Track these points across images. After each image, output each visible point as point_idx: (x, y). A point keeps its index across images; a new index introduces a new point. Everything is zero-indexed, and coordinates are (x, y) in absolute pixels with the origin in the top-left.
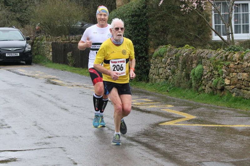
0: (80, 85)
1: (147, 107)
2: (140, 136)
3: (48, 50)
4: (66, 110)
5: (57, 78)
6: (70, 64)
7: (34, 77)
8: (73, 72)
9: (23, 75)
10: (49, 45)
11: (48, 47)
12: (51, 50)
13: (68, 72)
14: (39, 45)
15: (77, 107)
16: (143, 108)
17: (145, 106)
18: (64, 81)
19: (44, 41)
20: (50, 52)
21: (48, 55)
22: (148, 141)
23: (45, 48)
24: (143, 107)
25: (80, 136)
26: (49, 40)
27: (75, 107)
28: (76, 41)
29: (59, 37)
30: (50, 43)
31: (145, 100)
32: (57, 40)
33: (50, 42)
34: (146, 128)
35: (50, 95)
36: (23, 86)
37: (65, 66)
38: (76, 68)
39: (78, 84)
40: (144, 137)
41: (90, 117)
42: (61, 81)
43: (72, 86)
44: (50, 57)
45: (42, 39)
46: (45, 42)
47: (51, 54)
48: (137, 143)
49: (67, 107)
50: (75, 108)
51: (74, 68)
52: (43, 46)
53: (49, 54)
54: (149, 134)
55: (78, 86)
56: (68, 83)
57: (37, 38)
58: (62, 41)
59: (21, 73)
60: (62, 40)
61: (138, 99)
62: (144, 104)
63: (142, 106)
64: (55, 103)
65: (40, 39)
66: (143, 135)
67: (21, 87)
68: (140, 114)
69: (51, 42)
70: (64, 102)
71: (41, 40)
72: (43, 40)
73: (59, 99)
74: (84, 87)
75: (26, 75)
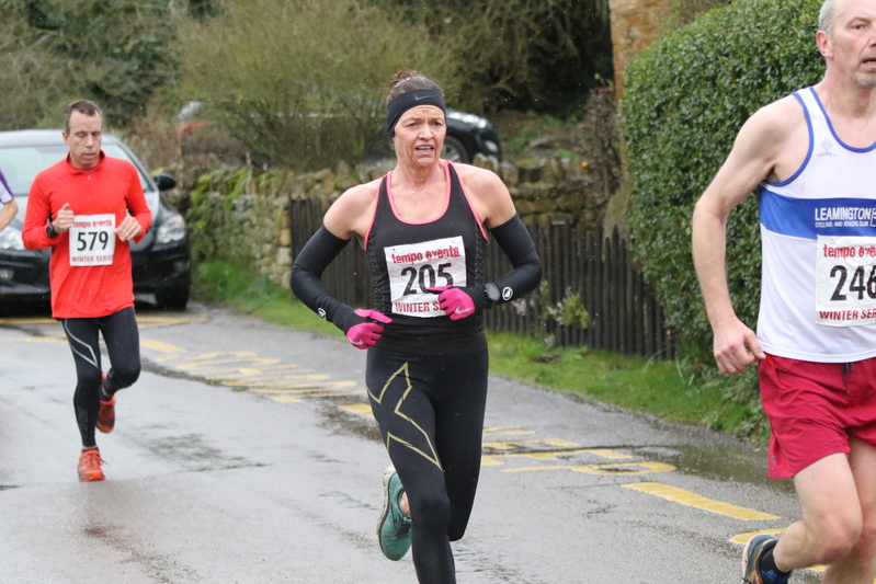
3: (268, 235)
7: (244, 389)
9: (176, 376)
10: (271, 211)
11: (268, 221)
12: (285, 237)
14: (218, 214)
19: (244, 192)
20: (279, 245)
21: (266, 259)
23: (253, 226)
26: (268, 186)
29: (318, 175)
30: (276, 202)
32: (312, 186)
33: (277, 196)
44: (280, 269)
45: (234, 185)
46: (248, 197)
47: (284, 255)
52: (239, 215)
53: (273, 254)
57: (204, 178)
65: (221, 181)
69: (283, 200)
71: (229, 187)
72: (238, 188)
74: (564, 457)
75: (193, 373)
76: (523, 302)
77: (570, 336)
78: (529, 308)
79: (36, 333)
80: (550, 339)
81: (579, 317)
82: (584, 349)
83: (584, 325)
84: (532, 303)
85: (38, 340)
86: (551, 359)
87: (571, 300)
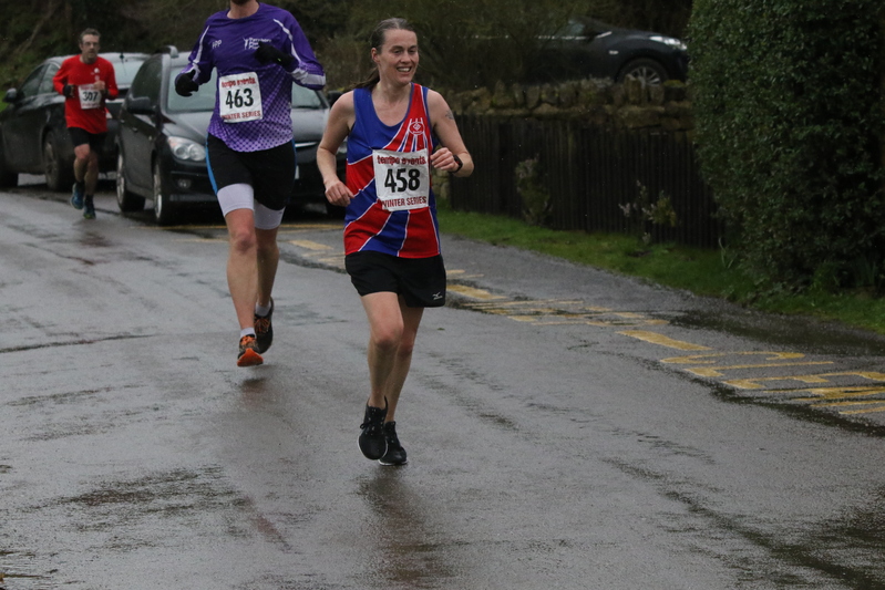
0: (571, 310)
1: (875, 406)
2: (834, 539)
4: (502, 421)
5: (470, 277)
6: (528, 212)
8: (542, 249)
9: (315, 266)
13: (521, 249)
15: (554, 409)
16: (854, 413)
17: (864, 403)
18: (500, 292)
22: (869, 564)
24: (854, 408)
25: (563, 543)
27: (544, 407)
28: (555, 110)
29: (475, 93)
31: (864, 375)
32: (470, 104)
34: (862, 506)
35: (434, 355)
36: (313, 315)
37: (504, 224)
38: (557, 234)
39: (563, 304)
40: (852, 546)
41: (608, 455)
42: (484, 292)
43: (537, 313)
48: (819, 572)
49: (505, 407)
50: (542, 413)
51: (548, 233)
54: (875, 531)
55: (560, 312)
56: (518, 299)
58: (491, 111)
59: (306, 256)
60: (493, 106)
61: (836, 370)
62: (860, 395)
63: (851, 404)
64: (454, 391)
66: (849, 534)
67: (304, 321)
68: (839, 440)
70: (494, 388)
73: (473, 375)
74: (591, 318)
75: (330, 264)
76: (628, 205)
77: (661, 233)
78: (632, 210)
79: (208, 236)
80: (646, 237)
81: (669, 217)
82: (672, 245)
83: (673, 224)
84: (635, 206)
85: (207, 241)
86: (642, 254)
87: (663, 202)
